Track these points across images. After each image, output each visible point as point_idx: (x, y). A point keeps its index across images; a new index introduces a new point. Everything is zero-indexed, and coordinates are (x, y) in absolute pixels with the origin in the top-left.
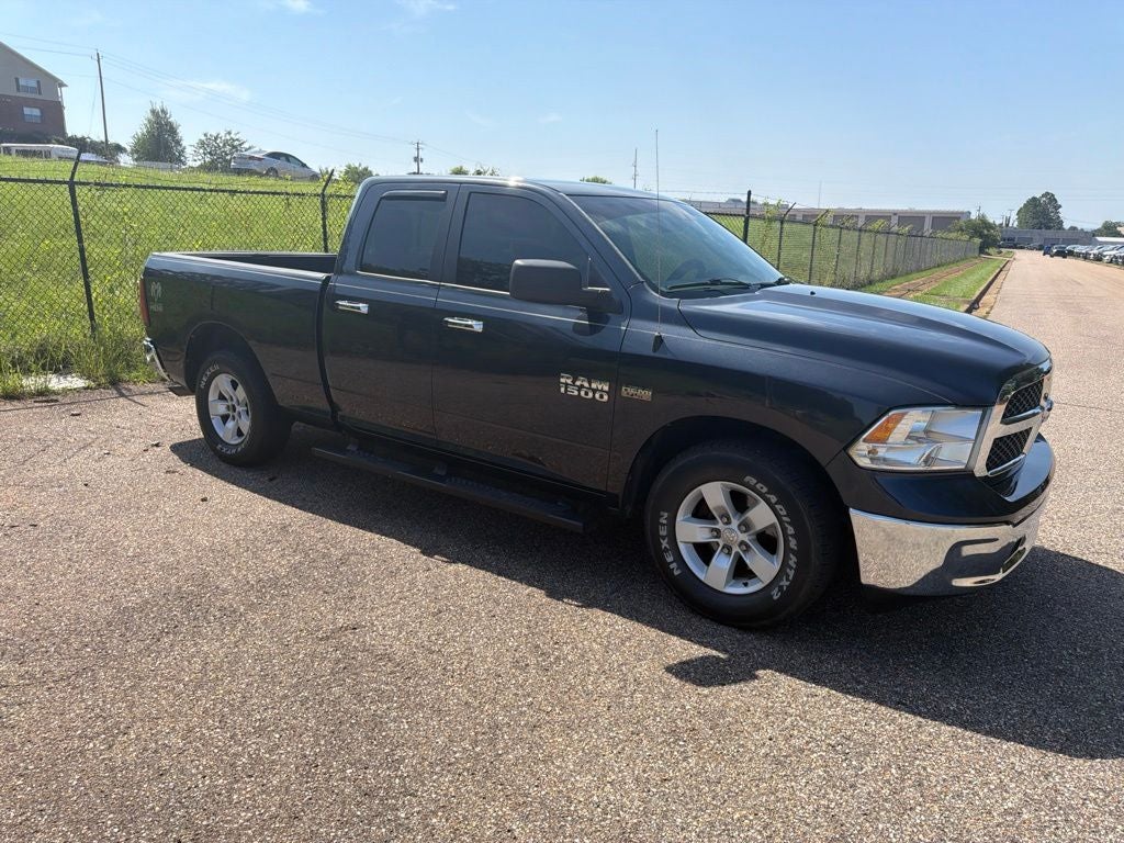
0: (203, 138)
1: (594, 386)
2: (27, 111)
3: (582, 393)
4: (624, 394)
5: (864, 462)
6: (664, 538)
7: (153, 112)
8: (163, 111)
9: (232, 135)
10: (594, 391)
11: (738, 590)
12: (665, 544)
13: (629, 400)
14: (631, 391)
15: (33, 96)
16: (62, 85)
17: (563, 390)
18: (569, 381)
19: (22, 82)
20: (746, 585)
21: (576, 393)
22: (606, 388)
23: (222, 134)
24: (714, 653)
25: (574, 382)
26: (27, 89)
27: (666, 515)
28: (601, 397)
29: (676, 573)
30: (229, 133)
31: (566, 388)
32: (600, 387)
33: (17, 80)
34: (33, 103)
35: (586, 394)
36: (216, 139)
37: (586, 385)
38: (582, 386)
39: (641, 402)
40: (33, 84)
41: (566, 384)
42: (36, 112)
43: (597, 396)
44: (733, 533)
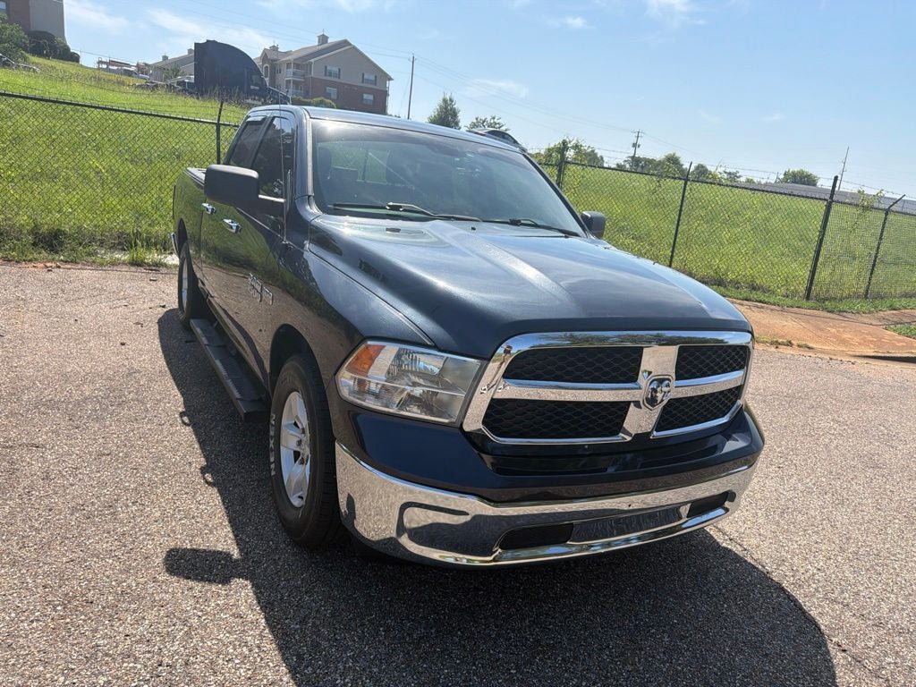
0: (475, 121)
2: (365, 96)
7: (445, 100)
8: (451, 100)
9: (496, 120)
15: (370, 86)
16: (390, 79)
19: (366, 77)
23: (488, 119)
26: (368, 81)
30: (494, 118)
33: (363, 75)
34: (369, 91)
36: (484, 122)
40: (372, 78)
42: (371, 97)
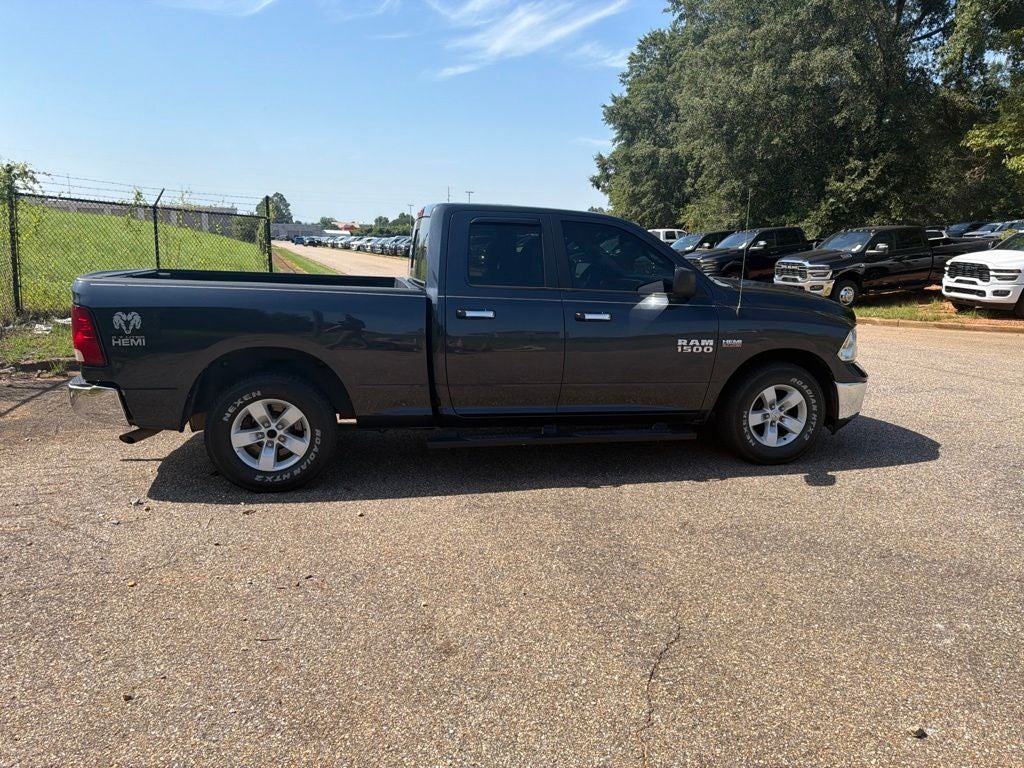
1: (703, 344)
3: (694, 350)
5: (843, 359)
10: (703, 347)
11: (783, 443)
12: (745, 430)
13: (728, 349)
14: (729, 342)
17: (680, 350)
18: (684, 344)
20: (786, 439)
21: (690, 350)
22: (712, 344)
25: (688, 343)
28: (708, 350)
31: (682, 349)
32: (707, 344)
35: (697, 349)
37: (698, 344)
38: (694, 345)
39: (735, 348)
41: (682, 346)
43: (705, 350)
44: (774, 414)
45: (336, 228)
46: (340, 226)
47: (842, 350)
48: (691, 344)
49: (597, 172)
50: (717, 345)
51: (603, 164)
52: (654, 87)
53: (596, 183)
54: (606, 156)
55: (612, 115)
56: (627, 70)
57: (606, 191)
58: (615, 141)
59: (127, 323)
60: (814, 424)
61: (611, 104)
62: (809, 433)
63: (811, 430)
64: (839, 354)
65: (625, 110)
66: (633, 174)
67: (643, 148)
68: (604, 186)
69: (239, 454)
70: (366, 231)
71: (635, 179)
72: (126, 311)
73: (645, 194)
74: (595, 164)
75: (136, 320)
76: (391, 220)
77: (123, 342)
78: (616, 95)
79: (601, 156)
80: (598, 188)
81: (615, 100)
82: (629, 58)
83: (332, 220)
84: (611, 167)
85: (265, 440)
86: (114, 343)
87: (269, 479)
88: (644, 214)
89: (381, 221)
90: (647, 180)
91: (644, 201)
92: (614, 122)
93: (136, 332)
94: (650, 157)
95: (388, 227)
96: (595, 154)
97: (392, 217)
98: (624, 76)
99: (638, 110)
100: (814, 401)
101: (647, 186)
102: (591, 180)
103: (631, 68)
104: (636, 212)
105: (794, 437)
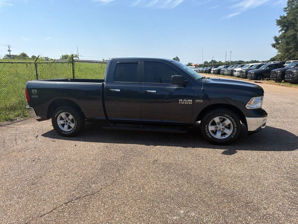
1: (188, 101)
3: (185, 103)
4: (196, 102)
5: (248, 108)
6: (206, 130)
10: (188, 102)
11: (223, 138)
12: (207, 132)
13: (197, 103)
14: (198, 101)
17: (180, 103)
18: (181, 101)
20: (225, 136)
21: (183, 103)
22: (191, 101)
24: (225, 150)
25: (183, 101)
27: (207, 126)
28: (190, 103)
29: (210, 137)
31: (181, 103)
32: (190, 101)
35: (186, 103)
37: (186, 101)
38: (185, 101)
39: (200, 103)
41: (181, 102)
43: (189, 103)
44: (221, 127)
45: (192, 66)
46: (193, 65)
47: (247, 105)
48: (184, 101)
49: (274, 42)
50: (193, 101)
51: (276, 39)
52: (296, 11)
53: (274, 46)
54: (278, 36)
55: (279, 23)
56: (286, 6)
57: (277, 48)
58: (280, 31)
59: (34, 92)
60: (235, 132)
61: (279, 19)
62: (233, 135)
63: (234, 134)
64: (246, 106)
65: (284, 20)
66: (287, 42)
67: (291, 32)
68: (277, 47)
69: (59, 126)
70: (200, 66)
71: (288, 43)
72: (34, 89)
73: (291, 49)
74: (273, 40)
75: (36, 91)
76: (208, 62)
77: (34, 97)
78: (282, 16)
79: (276, 36)
80: (274, 48)
81: (281, 17)
82: (287, 2)
83: (191, 63)
84: (280, 40)
85: (65, 123)
86: (32, 97)
87: (65, 133)
88: (290, 56)
89: (206, 62)
90: (292, 44)
91: (291, 51)
92: (280, 25)
93: (36, 94)
94: (293, 35)
95: (207, 64)
96: (274, 36)
97: (209, 61)
98: (285, 9)
99: (289, 19)
100: (235, 123)
101: (292, 45)
102: (272, 45)
103: (288, 6)
104: (287, 55)
105: (228, 136)
